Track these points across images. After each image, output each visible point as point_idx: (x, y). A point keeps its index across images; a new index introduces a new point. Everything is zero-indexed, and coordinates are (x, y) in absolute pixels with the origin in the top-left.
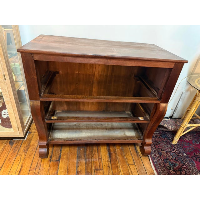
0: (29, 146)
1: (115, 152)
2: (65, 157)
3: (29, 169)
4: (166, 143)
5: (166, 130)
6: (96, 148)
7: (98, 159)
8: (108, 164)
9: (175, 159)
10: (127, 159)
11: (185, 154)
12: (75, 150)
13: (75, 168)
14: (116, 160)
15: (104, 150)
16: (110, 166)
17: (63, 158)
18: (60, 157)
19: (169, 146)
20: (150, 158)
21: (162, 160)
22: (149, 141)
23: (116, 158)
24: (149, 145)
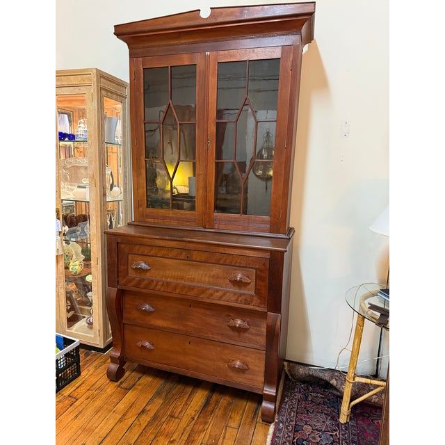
1: (217, 402)
2: (140, 387)
3: (89, 388)
4: (324, 416)
6: (191, 389)
7: (184, 403)
8: (195, 415)
10: (230, 418)
12: (158, 383)
13: (145, 405)
14: (211, 414)
15: (201, 395)
16: (195, 419)
17: (136, 389)
18: (134, 385)
19: (328, 422)
20: (272, 428)
21: (294, 438)
22: (271, 391)
23: (212, 412)
24: (271, 399)
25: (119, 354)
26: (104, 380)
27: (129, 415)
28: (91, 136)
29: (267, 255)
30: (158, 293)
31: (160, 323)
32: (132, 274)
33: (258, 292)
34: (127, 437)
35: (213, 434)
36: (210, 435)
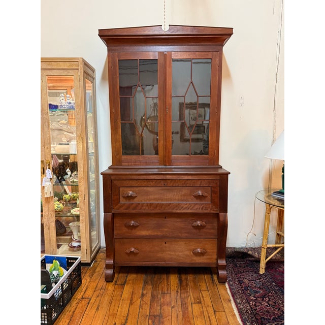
0: (94, 272)
1: (187, 279)
2: (130, 282)
3: (94, 290)
4: (250, 272)
5: (253, 259)
6: (166, 276)
7: (166, 284)
8: (178, 289)
9: (260, 288)
10: (200, 286)
11: (274, 284)
12: (142, 277)
13: (141, 291)
15: (174, 278)
16: (179, 291)
17: (128, 283)
18: (126, 281)
19: (255, 275)
20: (227, 285)
21: (242, 287)
22: (222, 262)
23: (187, 285)
24: (223, 268)
25: (112, 262)
26: (102, 282)
27: (134, 299)
28: (78, 106)
29: (218, 177)
30: (144, 212)
31: (144, 233)
32: (123, 201)
33: (212, 201)
34: (142, 312)
35: (195, 297)
36: (194, 298)
